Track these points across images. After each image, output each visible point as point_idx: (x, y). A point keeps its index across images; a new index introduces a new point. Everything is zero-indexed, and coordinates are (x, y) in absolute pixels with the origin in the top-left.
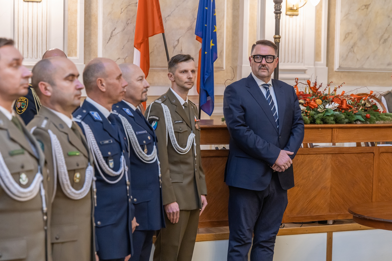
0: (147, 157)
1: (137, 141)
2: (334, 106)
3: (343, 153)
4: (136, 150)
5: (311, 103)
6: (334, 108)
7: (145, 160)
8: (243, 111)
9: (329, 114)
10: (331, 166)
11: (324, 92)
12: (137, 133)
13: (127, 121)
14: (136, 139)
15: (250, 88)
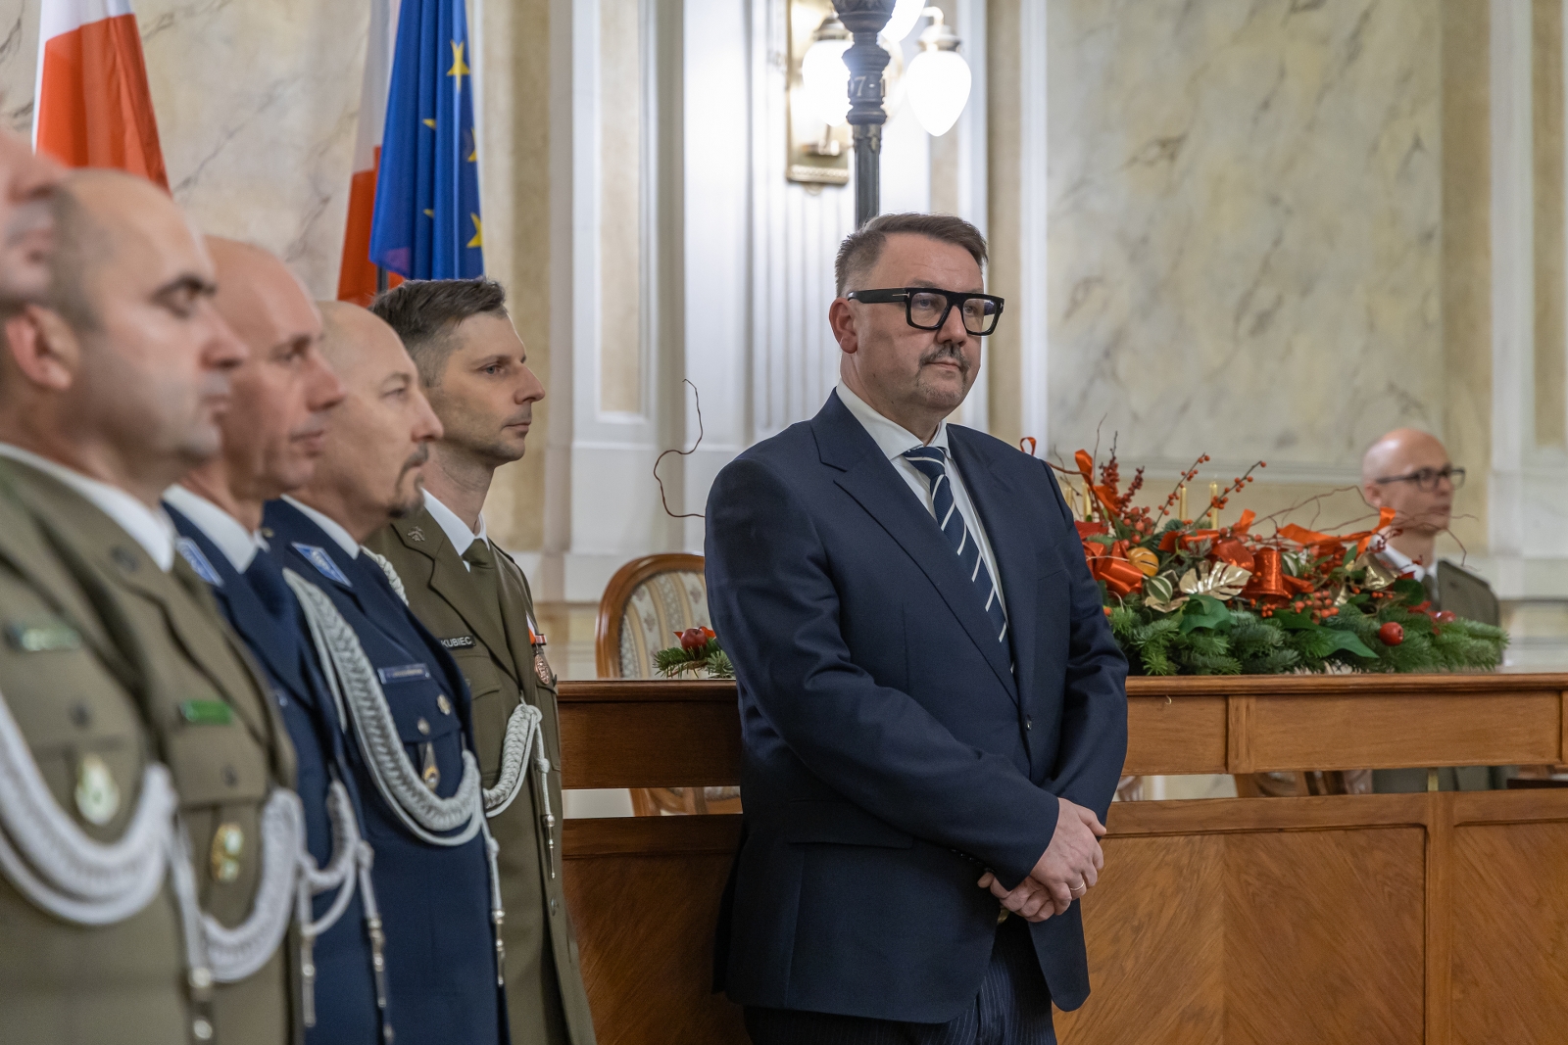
0: (440, 812)
1: (389, 721)
2: (1222, 583)
3: (1281, 830)
4: (381, 772)
5: (1114, 566)
6: (1226, 590)
7: (427, 825)
8: (833, 592)
9: (1209, 623)
10: (1222, 897)
11: (1169, 508)
12: (385, 673)
13: (333, 612)
14: (385, 709)
15: (844, 471)
